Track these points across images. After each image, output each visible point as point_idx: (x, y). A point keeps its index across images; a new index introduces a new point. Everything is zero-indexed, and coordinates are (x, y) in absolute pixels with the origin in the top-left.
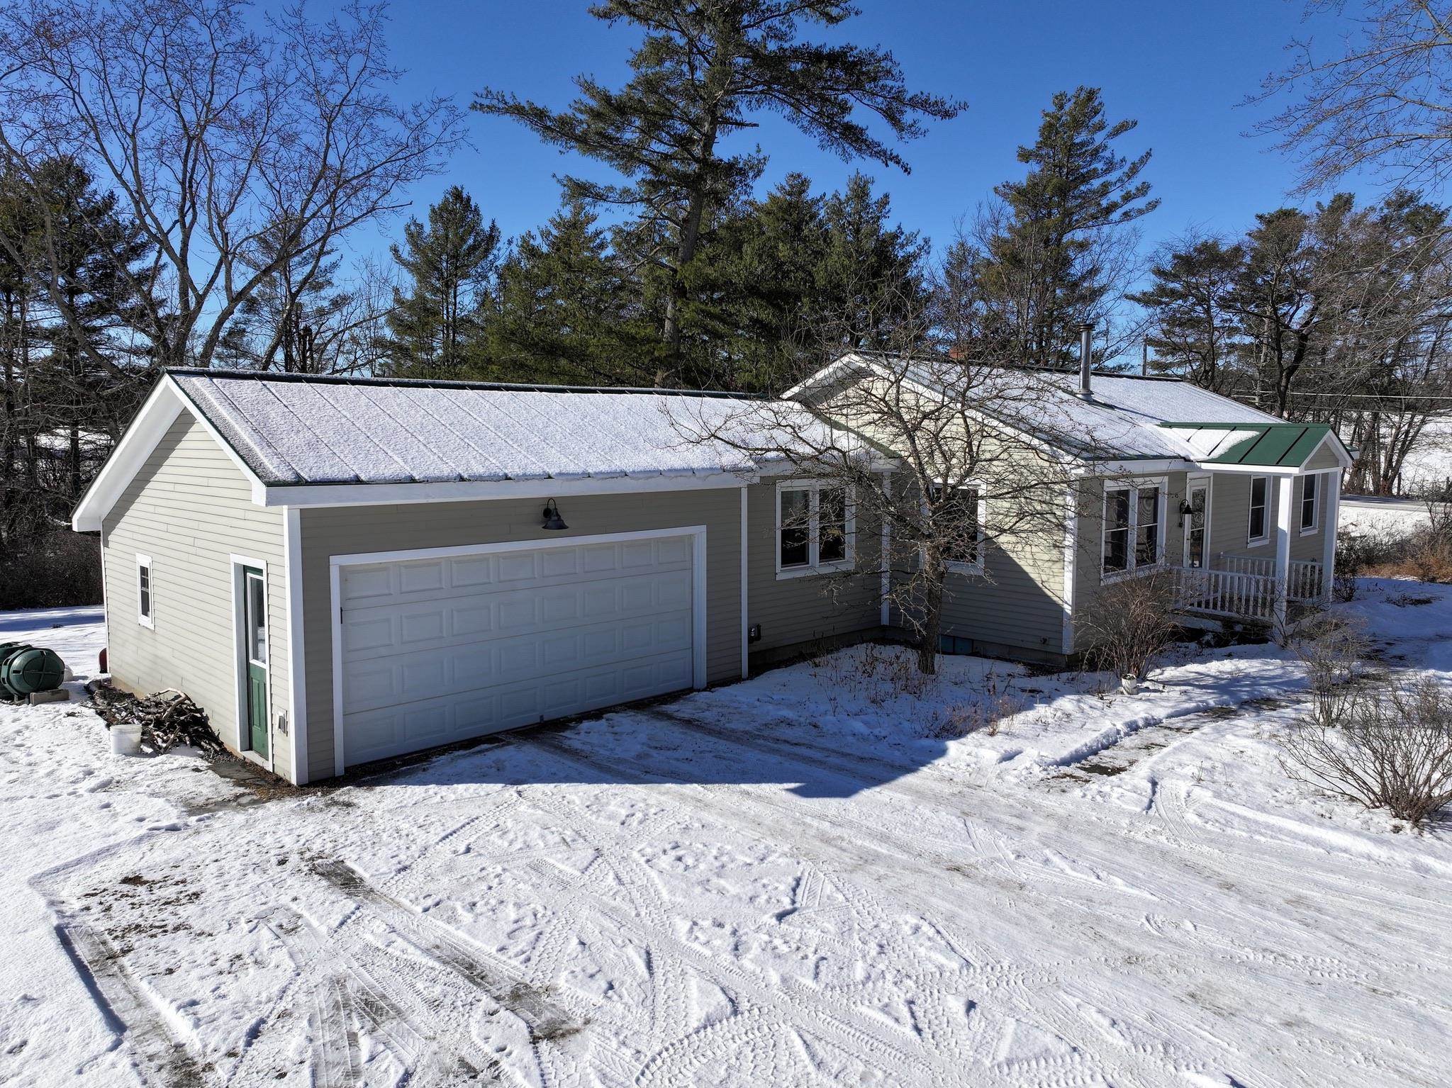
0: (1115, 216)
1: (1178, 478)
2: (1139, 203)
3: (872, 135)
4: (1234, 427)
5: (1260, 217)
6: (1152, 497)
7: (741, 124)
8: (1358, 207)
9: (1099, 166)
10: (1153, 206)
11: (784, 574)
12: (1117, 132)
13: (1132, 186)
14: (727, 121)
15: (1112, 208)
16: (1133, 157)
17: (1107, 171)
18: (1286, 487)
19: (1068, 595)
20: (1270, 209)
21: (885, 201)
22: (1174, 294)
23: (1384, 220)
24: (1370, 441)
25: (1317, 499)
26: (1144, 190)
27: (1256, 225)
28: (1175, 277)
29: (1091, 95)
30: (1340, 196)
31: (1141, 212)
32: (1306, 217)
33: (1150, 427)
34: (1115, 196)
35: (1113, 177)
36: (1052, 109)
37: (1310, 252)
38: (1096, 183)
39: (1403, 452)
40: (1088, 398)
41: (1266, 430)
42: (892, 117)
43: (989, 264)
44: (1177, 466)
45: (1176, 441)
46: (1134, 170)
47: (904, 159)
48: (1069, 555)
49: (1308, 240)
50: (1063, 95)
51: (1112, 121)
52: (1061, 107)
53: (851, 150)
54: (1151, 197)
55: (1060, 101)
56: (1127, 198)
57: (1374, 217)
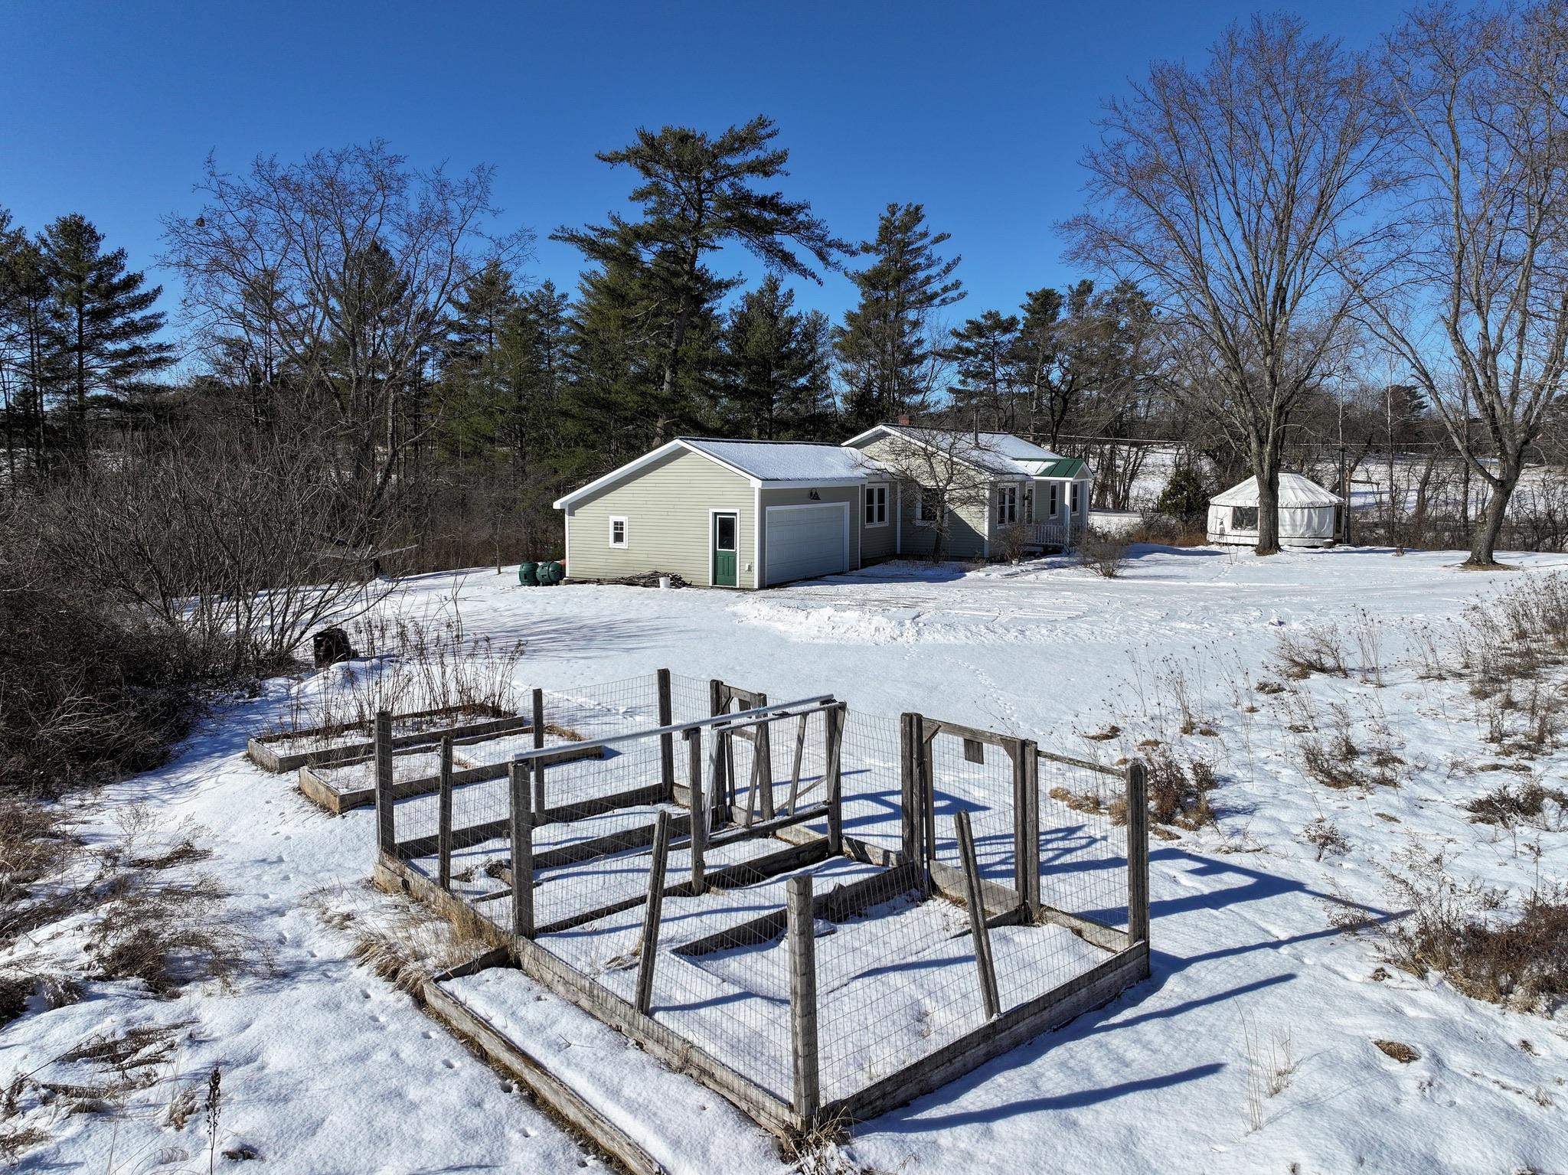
0: (937, 301)
1: (1022, 483)
2: (953, 294)
3: (798, 259)
4: (1045, 460)
5: (1030, 295)
6: (1013, 490)
7: (714, 248)
8: (1096, 291)
9: (922, 260)
10: (962, 296)
11: (868, 526)
12: (938, 240)
13: (949, 280)
14: (703, 246)
15: (935, 295)
16: (947, 259)
17: (929, 266)
18: (1068, 487)
19: (986, 532)
20: (1036, 288)
21: (790, 294)
22: (968, 352)
23: (1114, 301)
24: (1108, 469)
25: (1078, 497)
26: (957, 285)
27: (1027, 300)
28: (968, 338)
29: (918, 208)
30: (1084, 282)
31: (953, 299)
32: (1061, 297)
33: (1008, 461)
34: (935, 287)
35: (933, 271)
36: (887, 214)
37: (1064, 323)
38: (921, 275)
39: (1131, 479)
40: (977, 446)
41: (1058, 461)
42: (822, 256)
43: (842, 332)
44: (1024, 478)
45: (1021, 466)
46: (948, 269)
47: (819, 276)
48: (987, 514)
49: (1064, 314)
50: (894, 206)
51: (934, 234)
52: (894, 214)
53: (785, 268)
54: (961, 290)
55: (893, 209)
56: (945, 290)
57: (1107, 299)
